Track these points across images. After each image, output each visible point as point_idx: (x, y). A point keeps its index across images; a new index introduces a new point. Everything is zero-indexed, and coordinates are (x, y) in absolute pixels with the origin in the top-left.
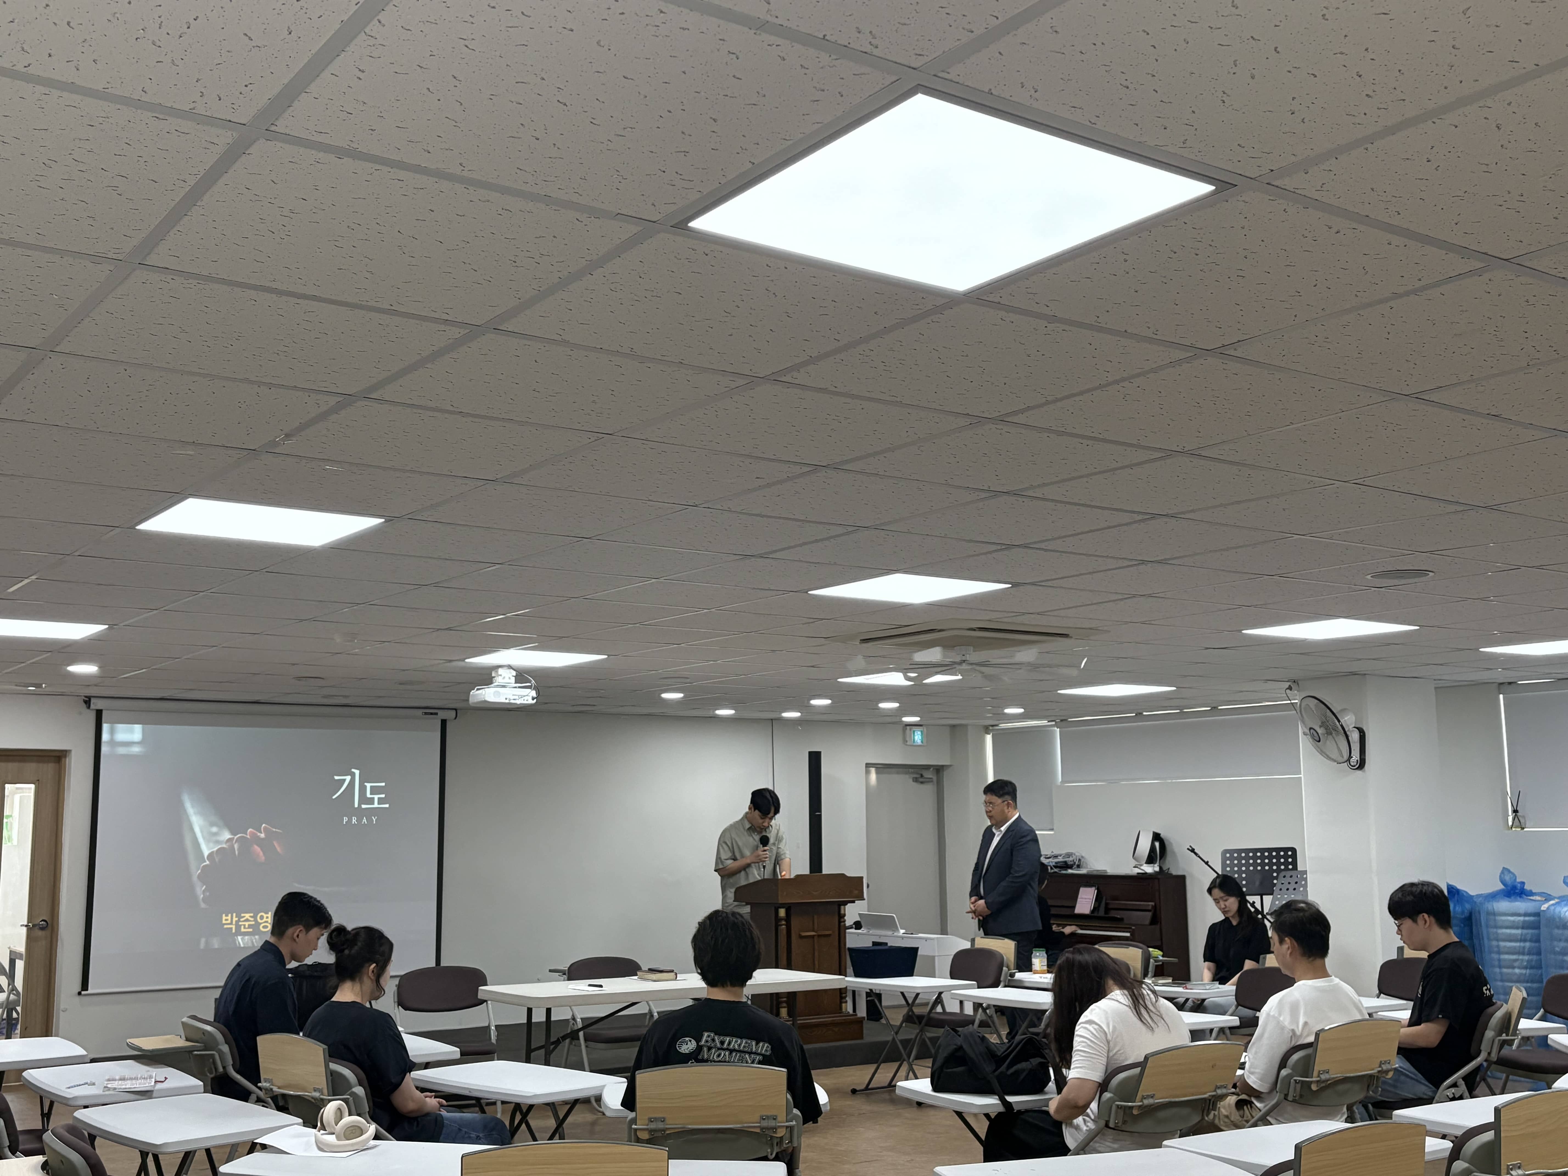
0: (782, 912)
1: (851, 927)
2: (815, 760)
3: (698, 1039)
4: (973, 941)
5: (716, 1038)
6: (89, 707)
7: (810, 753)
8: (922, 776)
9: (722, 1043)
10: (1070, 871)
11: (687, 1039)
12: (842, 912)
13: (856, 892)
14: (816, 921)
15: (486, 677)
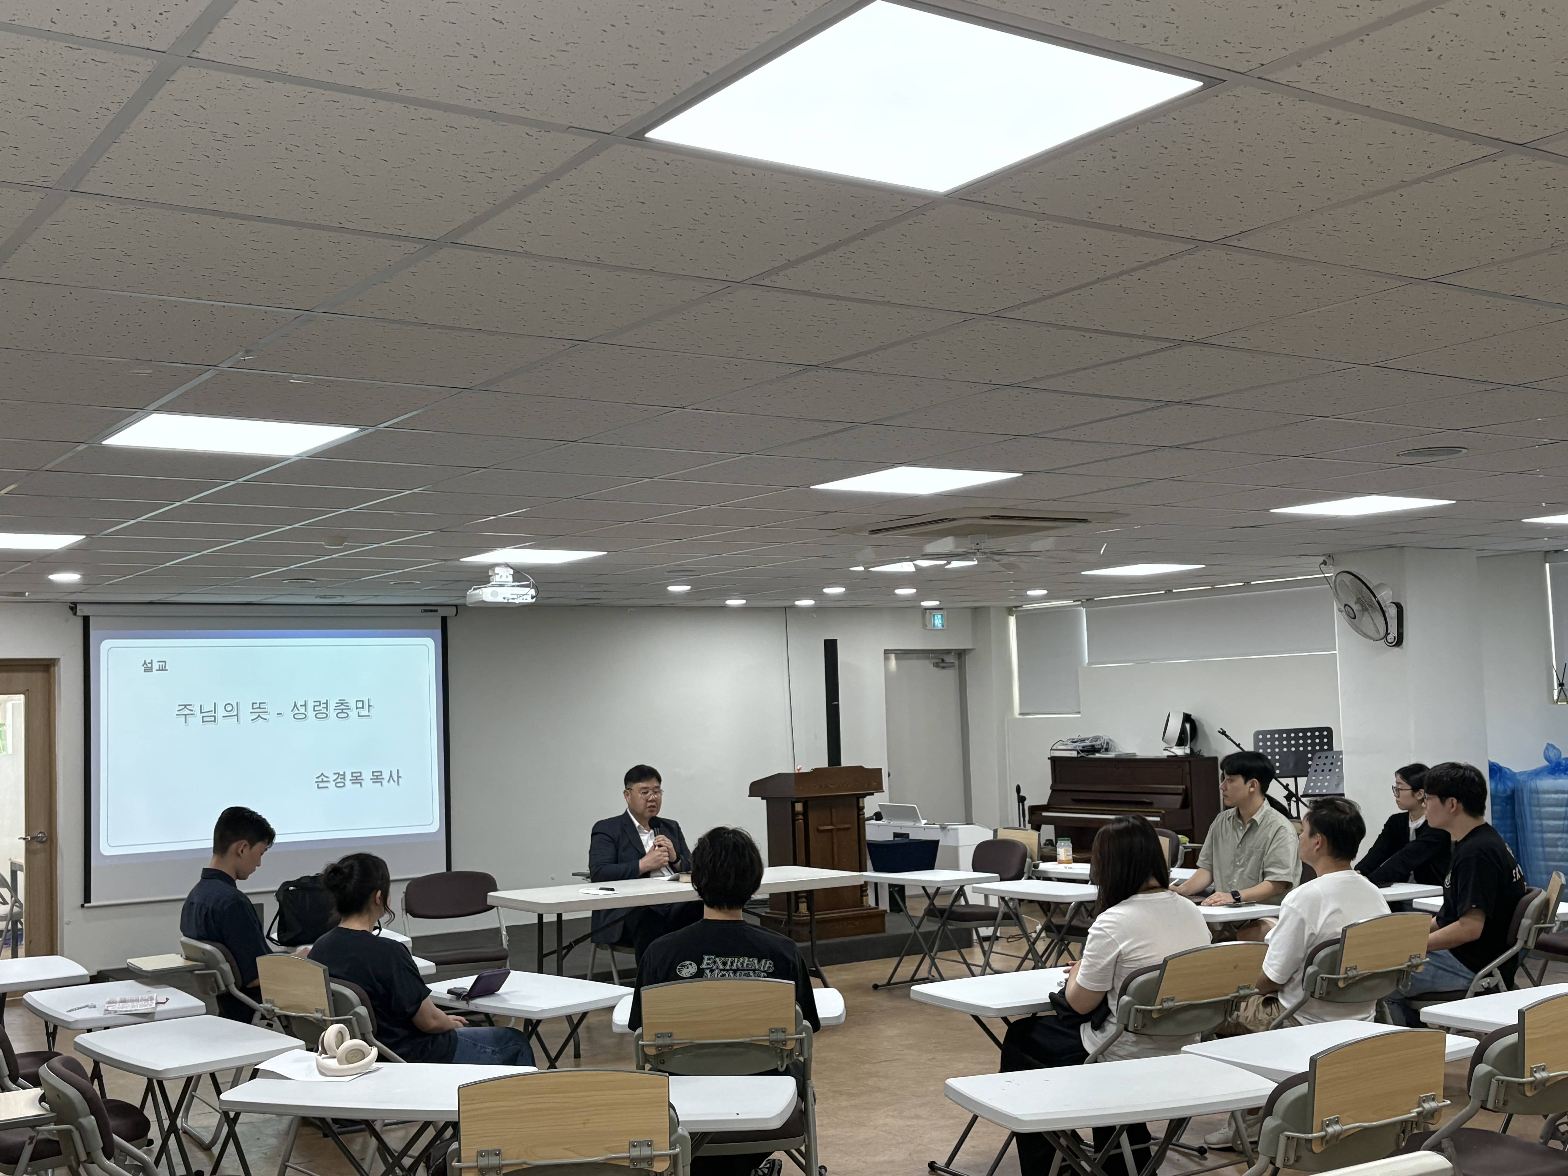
0: (799, 807)
1: (870, 819)
2: (831, 648)
3: (699, 962)
4: (995, 831)
5: (717, 959)
6: (75, 614)
7: (826, 641)
8: (943, 661)
9: (724, 963)
10: (1098, 755)
11: (687, 963)
12: (861, 805)
13: (875, 784)
14: (834, 814)
15: (483, 576)
